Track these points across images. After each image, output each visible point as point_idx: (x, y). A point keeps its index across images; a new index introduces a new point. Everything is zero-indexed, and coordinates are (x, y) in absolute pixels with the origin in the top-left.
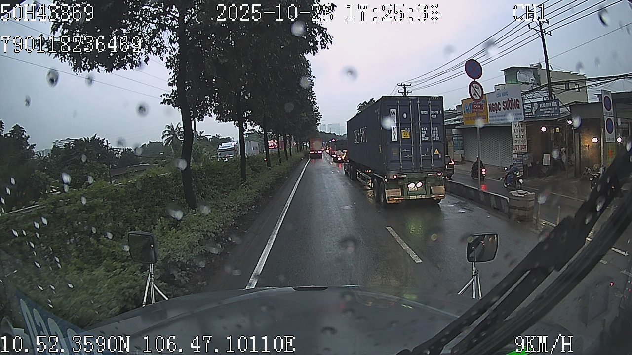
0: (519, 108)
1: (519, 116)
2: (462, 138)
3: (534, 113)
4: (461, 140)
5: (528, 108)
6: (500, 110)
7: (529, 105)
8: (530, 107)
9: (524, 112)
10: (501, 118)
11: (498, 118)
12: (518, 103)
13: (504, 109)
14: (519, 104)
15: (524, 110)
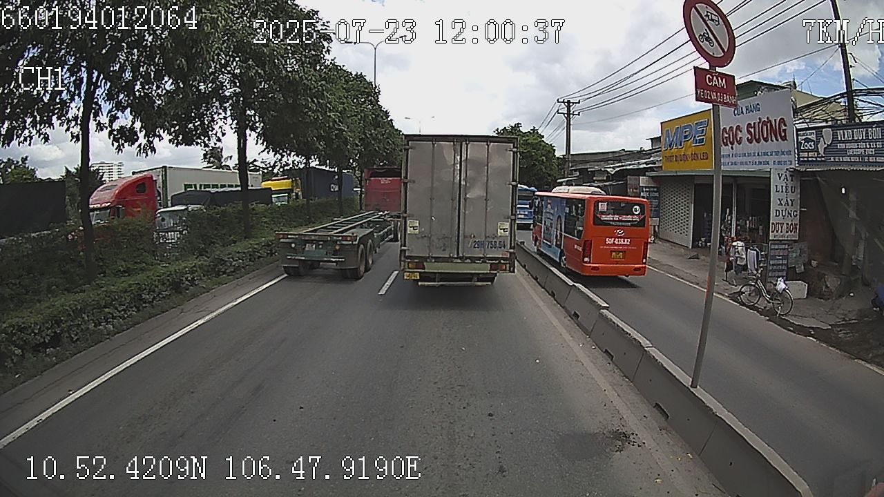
0: (784, 138)
1: (784, 158)
2: (657, 194)
3: (822, 152)
4: (655, 198)
5: (807, 140)
6: (739, 143)
7: (811, 134)
8: (813, 137)
9: (798, 148)
10: (739, 159)
11: (733, 160)
12: (784, 128)
13: (750, 141)
14: (784, 131)
15: (799, 144)
